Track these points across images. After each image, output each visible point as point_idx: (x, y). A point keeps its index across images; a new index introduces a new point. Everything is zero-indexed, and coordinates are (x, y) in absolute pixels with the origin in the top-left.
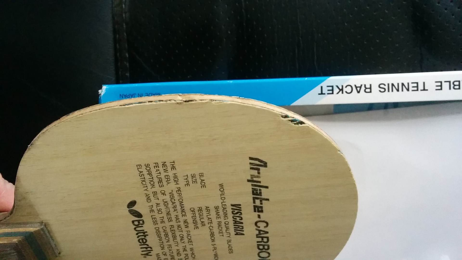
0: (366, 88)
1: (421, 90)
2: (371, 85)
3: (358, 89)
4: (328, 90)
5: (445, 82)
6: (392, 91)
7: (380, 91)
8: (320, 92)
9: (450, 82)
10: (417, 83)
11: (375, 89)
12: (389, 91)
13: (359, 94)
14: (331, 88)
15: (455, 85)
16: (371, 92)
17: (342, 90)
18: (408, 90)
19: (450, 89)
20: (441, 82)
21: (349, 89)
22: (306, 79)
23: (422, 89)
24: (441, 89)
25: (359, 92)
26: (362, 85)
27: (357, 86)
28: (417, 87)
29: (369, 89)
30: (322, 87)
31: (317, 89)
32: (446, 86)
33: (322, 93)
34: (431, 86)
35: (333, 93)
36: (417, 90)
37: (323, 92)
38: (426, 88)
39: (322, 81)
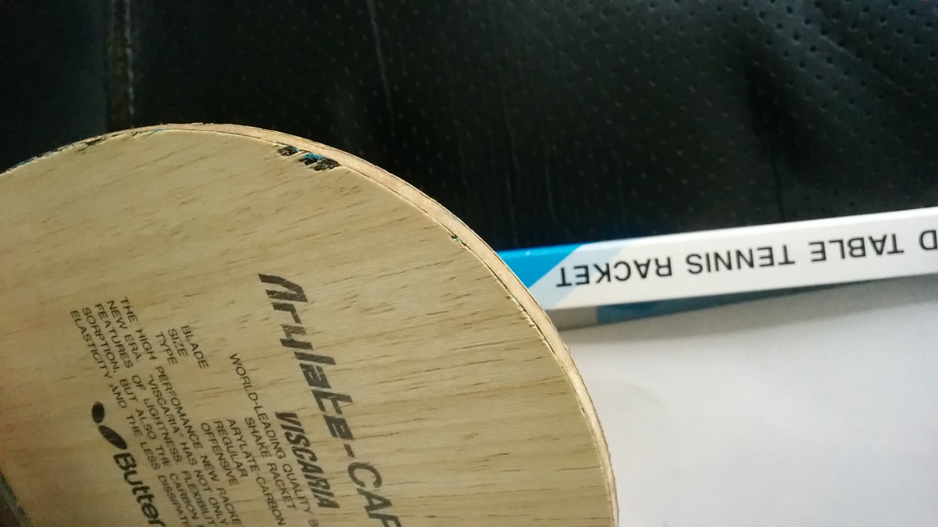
0: (659, 267)
1: (781, 264)
2: (669, 260)
3: (643, 269)
4: (579, 276)
5: (832, 242)
6: (717, 269)
7: (691, 271)
8: (560, 282)
9: (841, 242)
10: (770, 249)
11: (680, 267)
12: (709, 270)
13: (644, 281)
14: (582, 271)
15: (852, 249)
16: (670, 274)
17: (607, 273)
18: (751, 264)
19: (843, 256)
20: (822, 244)
21: (622, 271)
22: (528, 253)
23: (782, 260)
24: (824, 259)
25: (644, 276)
26: (649, 261)
27: (639, 262)
28: (771, 257)
29: (666, 269)
30: (563, 270)
31: (554, 275)
32: (833, 251)
33: (564, 284)
34: (801, 252)
35: (588, 282)
36: (772, 264)
37: (568, 281)
38: (790, 259)
39: (562, 257)
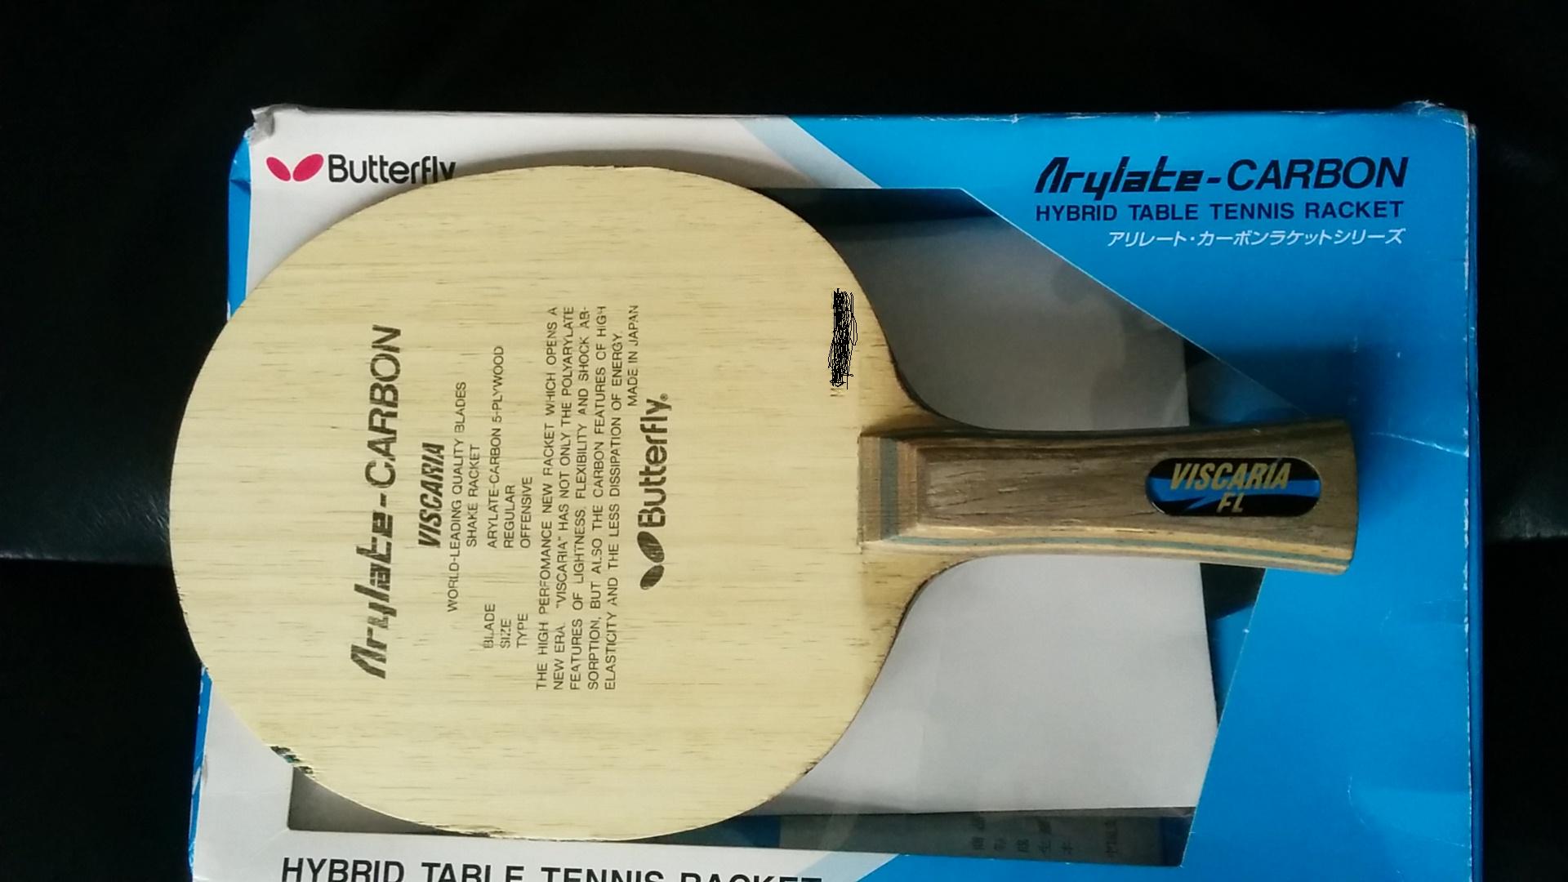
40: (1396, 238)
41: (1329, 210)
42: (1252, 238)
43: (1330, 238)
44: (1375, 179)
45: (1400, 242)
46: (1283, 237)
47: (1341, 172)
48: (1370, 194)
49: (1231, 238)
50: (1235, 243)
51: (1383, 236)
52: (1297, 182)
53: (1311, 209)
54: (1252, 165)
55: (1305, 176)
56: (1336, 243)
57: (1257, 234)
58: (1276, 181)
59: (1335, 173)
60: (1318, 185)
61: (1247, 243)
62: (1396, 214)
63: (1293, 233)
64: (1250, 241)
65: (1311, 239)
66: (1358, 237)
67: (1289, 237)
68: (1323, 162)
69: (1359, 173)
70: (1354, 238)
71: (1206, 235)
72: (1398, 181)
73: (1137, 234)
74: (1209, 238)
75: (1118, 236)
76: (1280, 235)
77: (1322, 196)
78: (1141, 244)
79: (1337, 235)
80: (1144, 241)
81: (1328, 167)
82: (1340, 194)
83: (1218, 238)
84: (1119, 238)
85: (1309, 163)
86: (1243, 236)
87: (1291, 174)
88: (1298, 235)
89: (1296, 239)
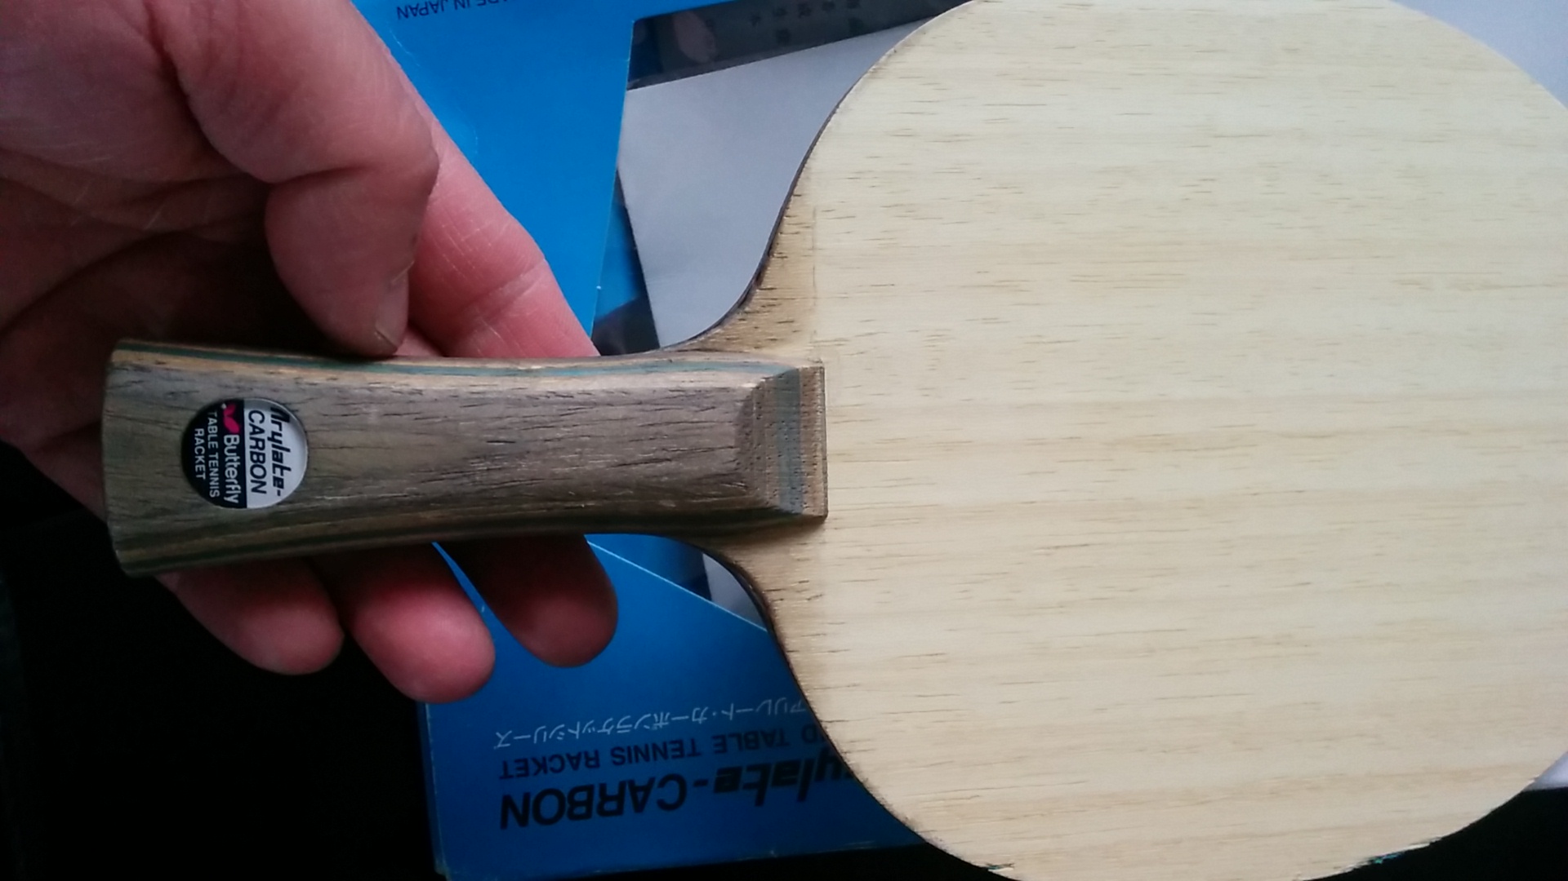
40: (503, 738)
41: (575, 761)
42: (651, 721)
43: (570, 731)
44: (532, 799)
45: (498, 734)
46: (619, 726)
47: (567, 806)
48: (536, 784)
49: (674, 719)
50: (668, 714)
51: (516, 738)
52: (612, 790)
53: (593, 761)
54: (662, 805)
55: (605, 798)
56: (563, 726)
57: (647, 727)
58: (635, 789)
59: (575, 804)
60: (589, 789)
61: (656, 716)
62: (505, 765)
63: (609, 731)
64: (652, 717)
65: (589, 728)
66: (540, 735)
67: (612, 727)
68: (588, 815)
69: (549, 806)
70: (545, 733)
71: (700, 720)
72: (507, 802)
73: (776, 713)
74: (697, 716)
75: (796, 708)
76: (623, 729)
77: (584, 776)
78: (770, 701)
79: (562, 734)
80: (766, 705)
81: (582, 810)
82: (566, 780)
83: (687, 717)
84: (794, 706)
85: (603, 813)
86: (661, 722)
87: (620, 798)
88: (604, 730)
89: (604, 726)
